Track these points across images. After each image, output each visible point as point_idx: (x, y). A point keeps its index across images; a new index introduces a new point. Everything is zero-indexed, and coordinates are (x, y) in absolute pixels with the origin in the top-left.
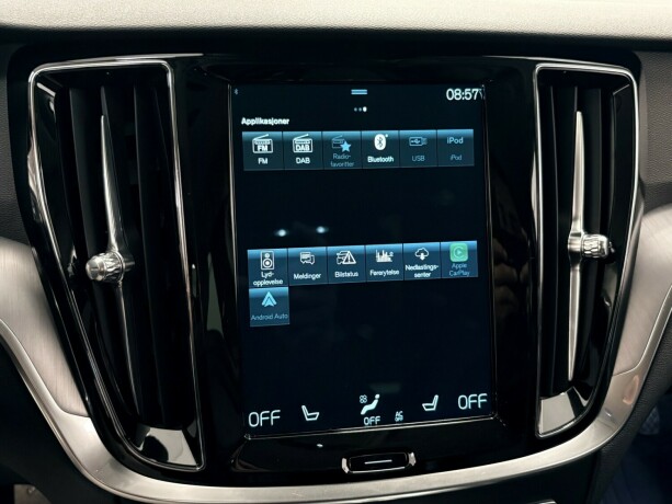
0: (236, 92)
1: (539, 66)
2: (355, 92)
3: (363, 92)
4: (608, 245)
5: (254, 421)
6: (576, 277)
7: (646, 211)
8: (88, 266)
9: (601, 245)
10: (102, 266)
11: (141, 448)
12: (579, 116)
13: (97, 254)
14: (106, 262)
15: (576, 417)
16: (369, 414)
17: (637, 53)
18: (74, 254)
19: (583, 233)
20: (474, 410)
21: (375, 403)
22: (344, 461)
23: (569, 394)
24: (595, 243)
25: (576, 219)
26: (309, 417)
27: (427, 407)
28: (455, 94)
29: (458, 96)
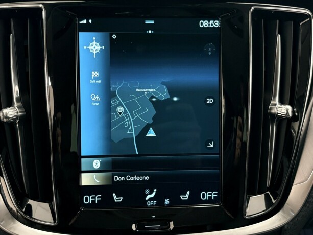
1: (253, 8)
2: (147, 22)
3: (152, 22)
4: (293, 111)
5: (87, 200)
6: (273, 128)
9: (287, 111)
10: (7, 114)
11: (24, 210)
12: (279, 37)
13: (5, 108)
14: (11, 112)
16: (150, 199)
19: (278, 104)
20: (210, 201)
21: (154, 193)
22: (134, 225)
23: (265, 195)
24: (283, 109)
26: (117, 200)
27: (183, 197)
28: (204, 24)
29: (206, 25)
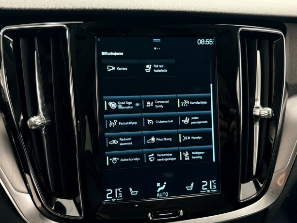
0: (99, 40)
1: (240, 29)
2: (155, 40)
3: (159, 40)
4: (272, 112)
6: (257, 127)
7: (289, 97)
8: (28, 122)
9: (269, 112)
10: (35, 122)
11: (53, 208)
12: (258, 52)
13: (33, 116)
14: (37, 120)
15: (257, 192)
16: (161, 191)
17: (285, 24)
18: (22, 117)
19: (260, 107)
21: (164, 186)
22: (150, 214)
23: (254, 182)
24: (266, 111)
25: (257, 100)
26: (133, 193)
27: (188, 188)
28: (201, 42)
29: (203, 43)
